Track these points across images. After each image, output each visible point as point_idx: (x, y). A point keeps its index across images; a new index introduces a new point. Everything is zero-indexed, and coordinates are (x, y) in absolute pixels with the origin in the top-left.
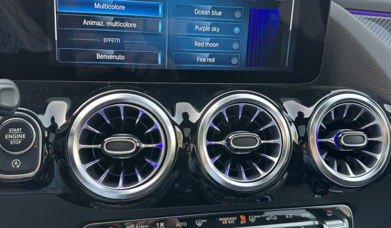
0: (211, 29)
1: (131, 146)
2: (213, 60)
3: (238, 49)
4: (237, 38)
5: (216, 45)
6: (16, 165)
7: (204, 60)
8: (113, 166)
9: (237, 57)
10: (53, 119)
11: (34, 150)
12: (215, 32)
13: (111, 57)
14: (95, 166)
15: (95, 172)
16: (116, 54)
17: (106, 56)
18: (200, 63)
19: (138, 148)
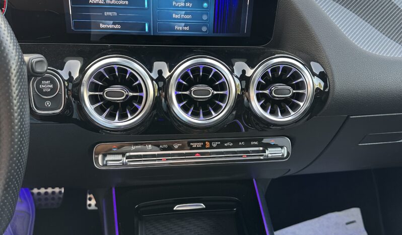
0: (185, 4)
1: (122, 94)
2: (187, 28)
3: (207, 20)
4: (206, 11)
5: (190, 16)
6: (48, 105)
7: (181, 28)
8: (113, 107)
9: (206, 26)
10: (70, 74)
11: (59, 95)
12: (188, 7)
13: (111, 26)
14: (100, 106)
15: (100, 110)
16: (114, 24)
17: (107, 26)
18: (177, 30)
19: (127, 96)
